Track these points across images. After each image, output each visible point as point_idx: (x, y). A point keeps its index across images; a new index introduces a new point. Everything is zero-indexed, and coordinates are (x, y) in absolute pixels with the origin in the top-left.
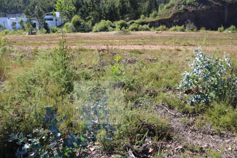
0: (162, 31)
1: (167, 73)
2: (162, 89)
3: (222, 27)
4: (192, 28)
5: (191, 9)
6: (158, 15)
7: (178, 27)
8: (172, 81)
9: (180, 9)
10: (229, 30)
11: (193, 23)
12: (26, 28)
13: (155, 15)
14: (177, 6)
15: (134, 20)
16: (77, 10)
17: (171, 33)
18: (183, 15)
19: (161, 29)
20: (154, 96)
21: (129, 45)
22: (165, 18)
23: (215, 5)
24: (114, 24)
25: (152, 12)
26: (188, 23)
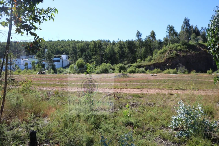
0: (156, 74)
1: (162, 116)
2: (158, 127)
3: (211, 69)
4: (183, 71)
5: (182, 54)
6: (153, 59)
7: (171, 70)
8: (166, 121)
9: (172, 54)
10: (218, 73)
11: (184, 67)
12: (37, 67)
13: (150, 59)
14: (169, 52)
15: (132, 63)
16: (82, 54)
17: (165, 76)
18: (175, 60)
19: (155, 72)
20: (154, 132)
21: (129, 88)
22: (159, 62)
23: (203, 51)
24: (114, 67)
25: (147, 57)
26: (179, 67)
